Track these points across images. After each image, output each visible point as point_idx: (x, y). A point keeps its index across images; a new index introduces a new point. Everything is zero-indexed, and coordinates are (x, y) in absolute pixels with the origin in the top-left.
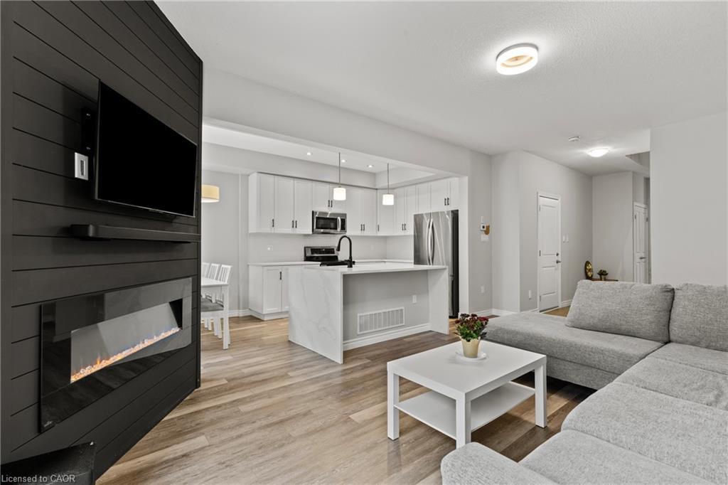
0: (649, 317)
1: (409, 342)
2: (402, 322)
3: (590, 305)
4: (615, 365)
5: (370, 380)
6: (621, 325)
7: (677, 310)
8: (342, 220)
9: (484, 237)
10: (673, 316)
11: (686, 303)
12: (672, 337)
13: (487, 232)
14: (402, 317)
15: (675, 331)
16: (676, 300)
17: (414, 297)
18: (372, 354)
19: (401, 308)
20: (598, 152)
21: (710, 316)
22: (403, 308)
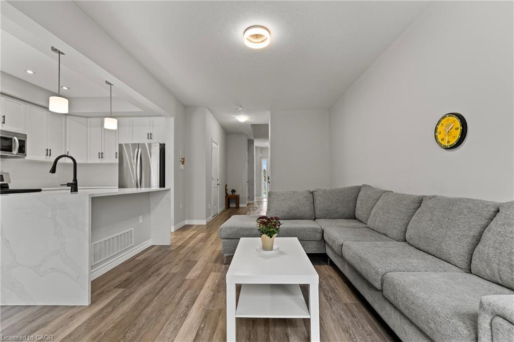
0: (308, 207)
1: (144, 260)
2: (131, 243)
3: (281, 205)
4: (311, 236)
5: (145, 307)
6: (297, 214)
7: (317, 202)
8: (19, 141)
9: (182, 167)
10: (316, 206)
11: (320, 198)
12: (317, 217)
13: (183, 163)
14: (131, 237)
15: (318, 212)
16: (315, 197)
17: (141, 217)
18: (117, 281)
19: (130, 230)
20: (242, 119)
21: (330, 203)
22: (132, 229)
